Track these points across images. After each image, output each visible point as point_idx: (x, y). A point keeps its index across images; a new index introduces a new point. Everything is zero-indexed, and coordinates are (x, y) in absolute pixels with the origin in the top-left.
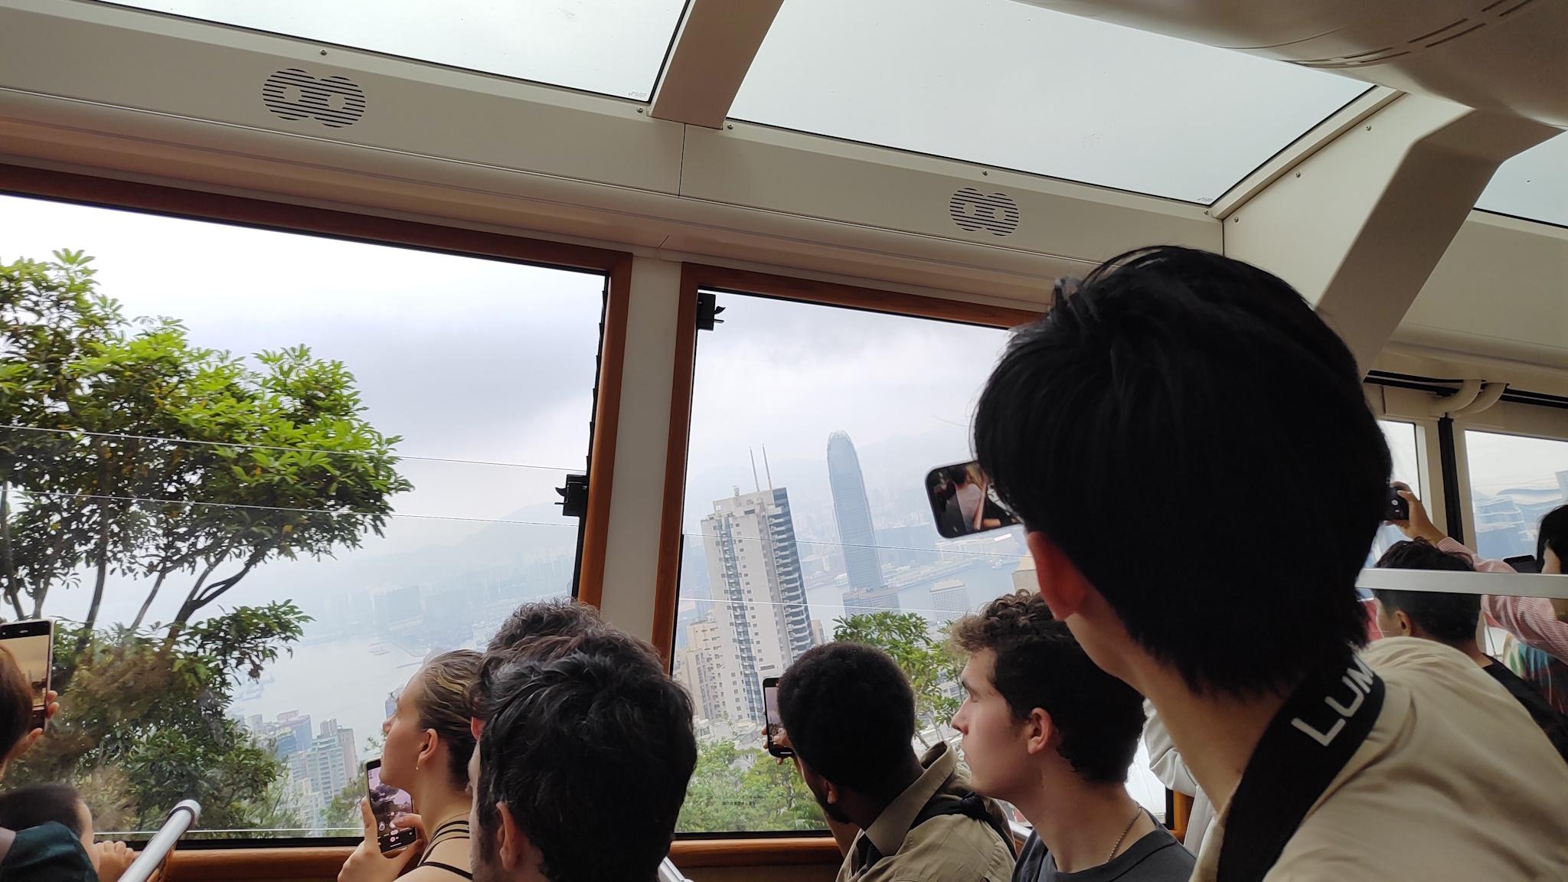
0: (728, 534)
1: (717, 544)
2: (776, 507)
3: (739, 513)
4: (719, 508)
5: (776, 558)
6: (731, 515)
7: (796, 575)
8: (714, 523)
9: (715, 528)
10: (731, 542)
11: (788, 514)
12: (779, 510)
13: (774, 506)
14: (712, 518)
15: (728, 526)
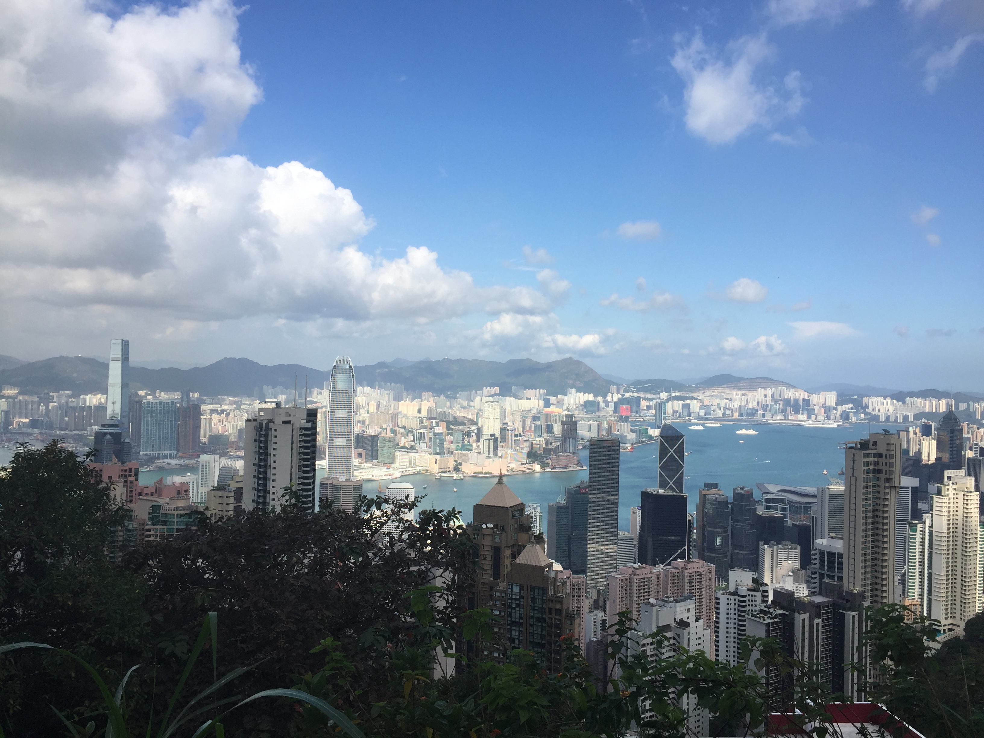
0: (266, 435)
1: (255, 440)
2: (307, 422)
3: (278, 420)
4: (262, 414)
5: (300, 459)
6: (271, 421)
7: (312, 475)
8: (254, 424)
9: (256, 428)
10: (266, 441)
11: (314, 428)
12: (309, 425)
13: (305, 421)
14: (255, 420)
15: (268, 429)
